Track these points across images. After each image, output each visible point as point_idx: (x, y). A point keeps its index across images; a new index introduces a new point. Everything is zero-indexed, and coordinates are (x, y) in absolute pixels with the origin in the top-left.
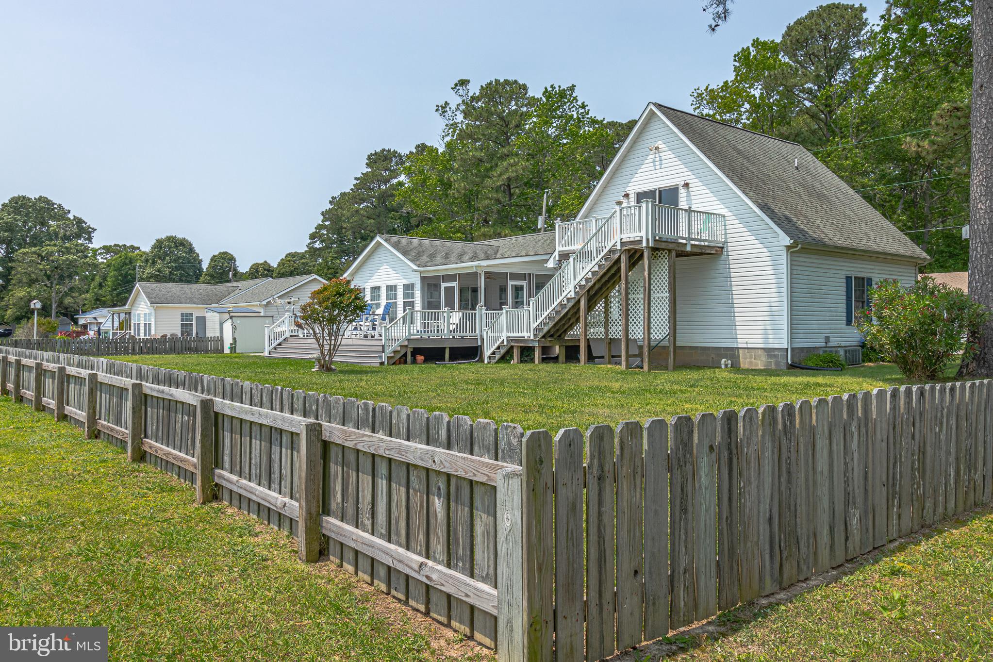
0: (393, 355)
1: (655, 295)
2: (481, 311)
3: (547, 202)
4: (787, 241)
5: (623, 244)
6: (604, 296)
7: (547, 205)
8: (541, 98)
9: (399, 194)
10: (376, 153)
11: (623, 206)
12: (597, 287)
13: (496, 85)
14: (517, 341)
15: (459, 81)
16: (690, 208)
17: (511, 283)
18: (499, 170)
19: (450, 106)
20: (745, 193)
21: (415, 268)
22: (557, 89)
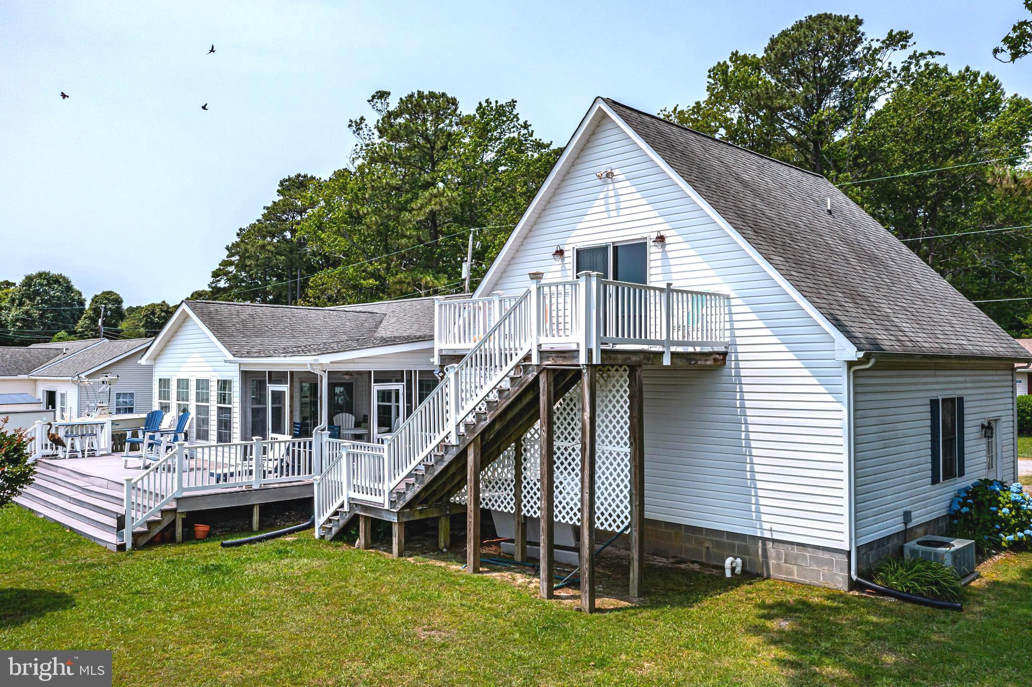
0: (145, 529)
1: (605, 448)
2: (321, 437)
3: (474, 245)
4: (852, 353)
5: (543, 354)
6: (514, 438)
7: (474, 249)
8: (475, 115)
9: (302, 229)
10: (289, 179)
11: (543, 281)
12: (497, 427)
13: (419, 97)
14: (366, 508)
15: (377, 93)
16: (669, 285)
17: (376, 388)
18: (420, 201)
19: (366, 122)
20: (768, 259)
21: (230, 357)
22: (493, 105)
